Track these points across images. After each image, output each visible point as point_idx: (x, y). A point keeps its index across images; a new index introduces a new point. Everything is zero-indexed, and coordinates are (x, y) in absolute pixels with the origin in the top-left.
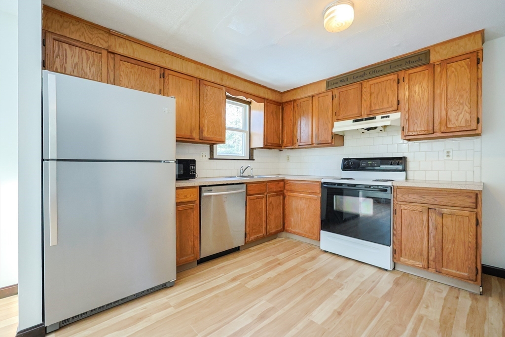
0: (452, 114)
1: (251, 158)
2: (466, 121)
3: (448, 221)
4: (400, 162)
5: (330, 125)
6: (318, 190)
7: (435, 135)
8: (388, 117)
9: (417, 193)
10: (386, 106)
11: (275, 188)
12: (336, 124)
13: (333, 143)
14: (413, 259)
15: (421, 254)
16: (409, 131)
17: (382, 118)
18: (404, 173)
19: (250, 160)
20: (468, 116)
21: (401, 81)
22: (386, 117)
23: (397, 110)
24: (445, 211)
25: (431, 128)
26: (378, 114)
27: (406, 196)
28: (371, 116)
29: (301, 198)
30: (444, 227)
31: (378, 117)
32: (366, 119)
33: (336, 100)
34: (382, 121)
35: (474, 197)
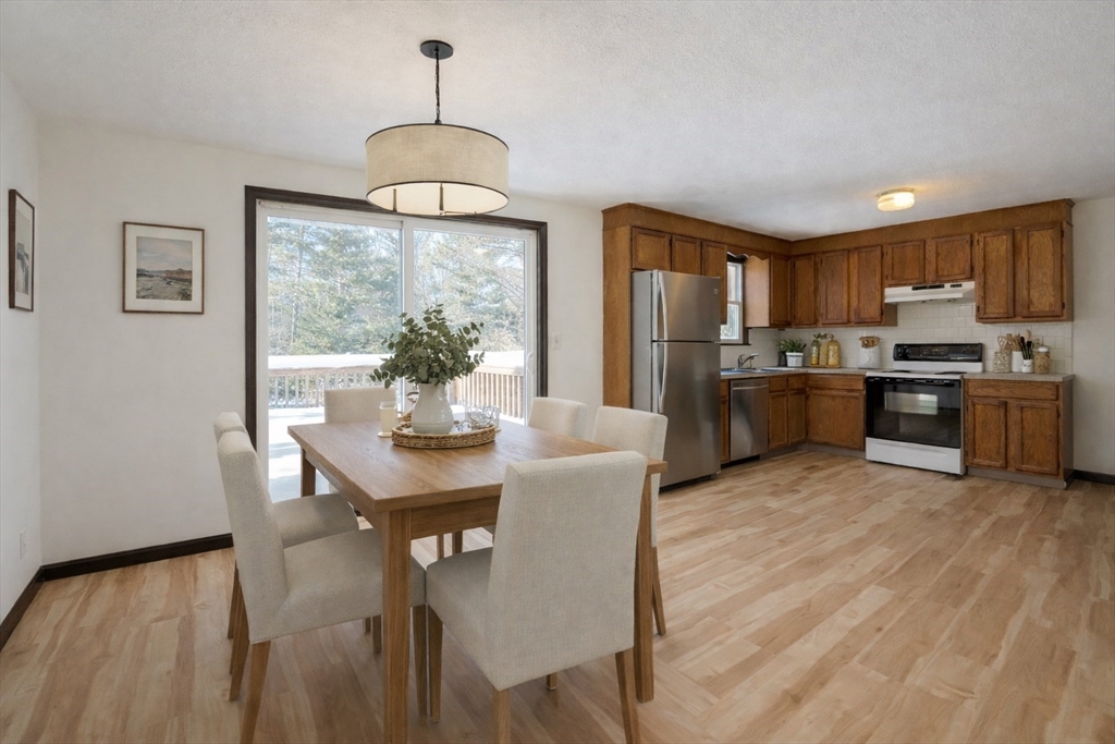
0: (1035, 294)
1: (746, 343)
2: (1051, 304)
3: (1028, 414)
4: (975, 352)
5: (878, 294)
6: (861, 386)
7: (1016, 319)
8: (960, 285)
9: (993, 386)
10: (956, 271)
11: (796, 384)
12: (888, 291)
13: (883, 322)
14: (990, 459)
15: (998, 453)
16: (985, 313)
17: (952, 286)
18: (980, 364)
19: (744, 344)
20: (1052, 299)
21: (975, 243)
22: (957, 286)
23: (970, 278)
24: (1024, 403)
25: (1011, 311)
26: (948, 282)
27: (979, 390)
28: (938, 284)
29: (833, 397)
30: (1025, 422)
31: (947, 286)
32: (931, 287)
33: (888, 259)
34: (953, 292)
35: (1054, 389)
